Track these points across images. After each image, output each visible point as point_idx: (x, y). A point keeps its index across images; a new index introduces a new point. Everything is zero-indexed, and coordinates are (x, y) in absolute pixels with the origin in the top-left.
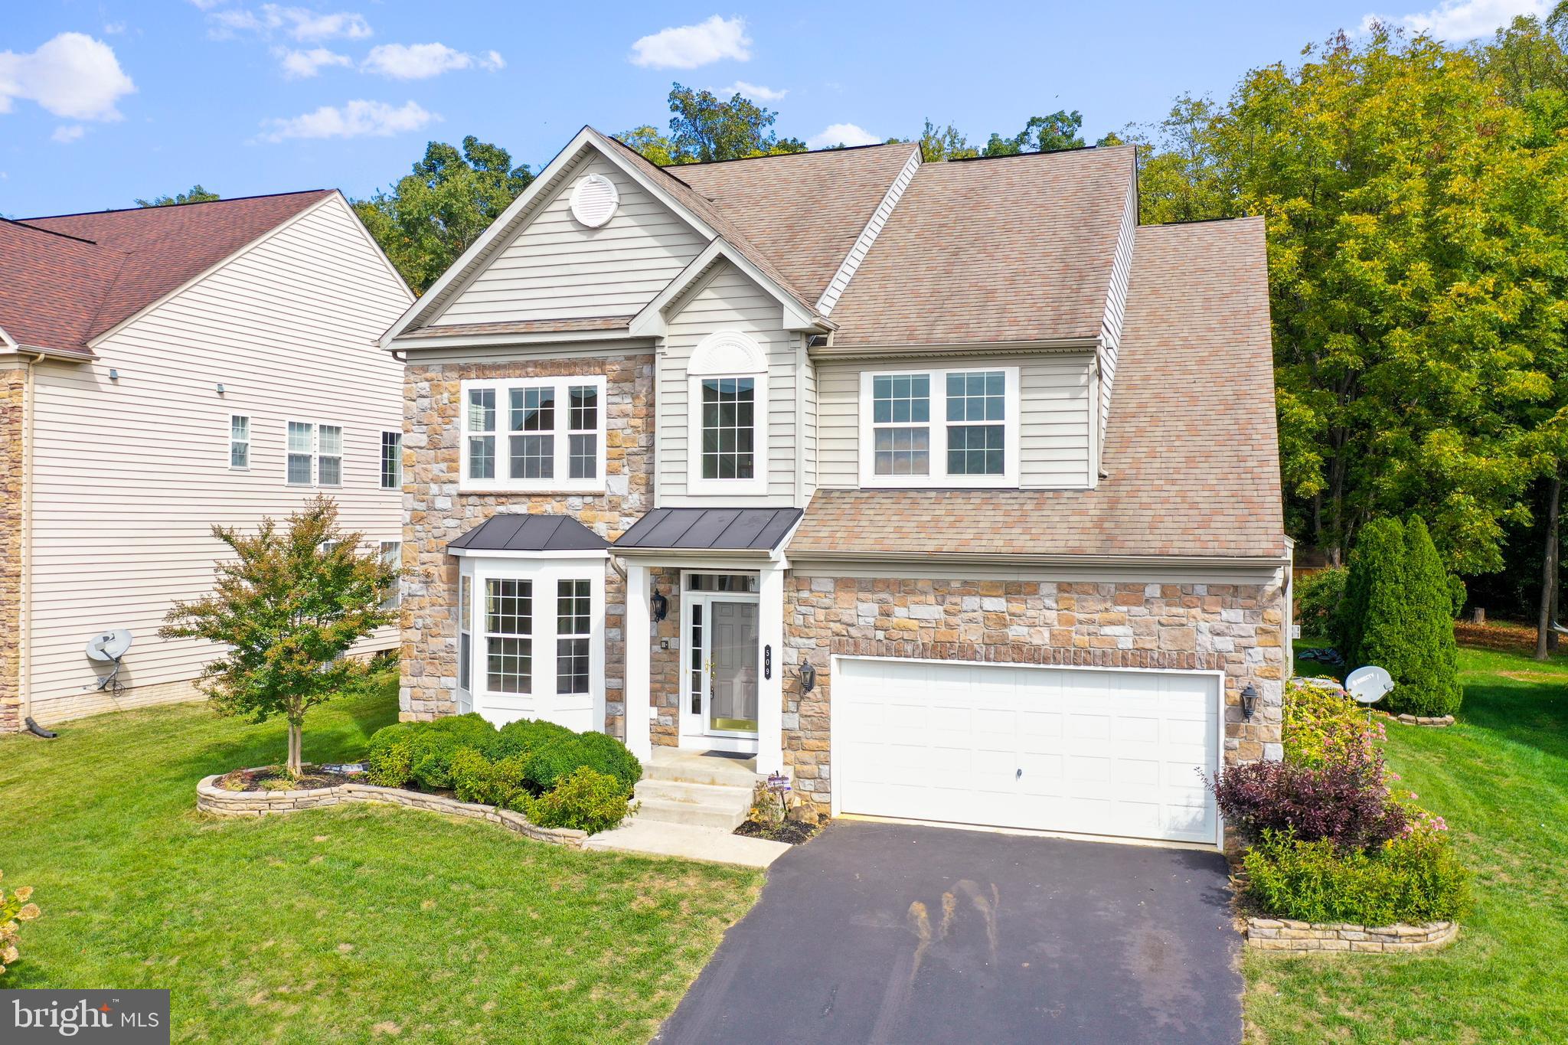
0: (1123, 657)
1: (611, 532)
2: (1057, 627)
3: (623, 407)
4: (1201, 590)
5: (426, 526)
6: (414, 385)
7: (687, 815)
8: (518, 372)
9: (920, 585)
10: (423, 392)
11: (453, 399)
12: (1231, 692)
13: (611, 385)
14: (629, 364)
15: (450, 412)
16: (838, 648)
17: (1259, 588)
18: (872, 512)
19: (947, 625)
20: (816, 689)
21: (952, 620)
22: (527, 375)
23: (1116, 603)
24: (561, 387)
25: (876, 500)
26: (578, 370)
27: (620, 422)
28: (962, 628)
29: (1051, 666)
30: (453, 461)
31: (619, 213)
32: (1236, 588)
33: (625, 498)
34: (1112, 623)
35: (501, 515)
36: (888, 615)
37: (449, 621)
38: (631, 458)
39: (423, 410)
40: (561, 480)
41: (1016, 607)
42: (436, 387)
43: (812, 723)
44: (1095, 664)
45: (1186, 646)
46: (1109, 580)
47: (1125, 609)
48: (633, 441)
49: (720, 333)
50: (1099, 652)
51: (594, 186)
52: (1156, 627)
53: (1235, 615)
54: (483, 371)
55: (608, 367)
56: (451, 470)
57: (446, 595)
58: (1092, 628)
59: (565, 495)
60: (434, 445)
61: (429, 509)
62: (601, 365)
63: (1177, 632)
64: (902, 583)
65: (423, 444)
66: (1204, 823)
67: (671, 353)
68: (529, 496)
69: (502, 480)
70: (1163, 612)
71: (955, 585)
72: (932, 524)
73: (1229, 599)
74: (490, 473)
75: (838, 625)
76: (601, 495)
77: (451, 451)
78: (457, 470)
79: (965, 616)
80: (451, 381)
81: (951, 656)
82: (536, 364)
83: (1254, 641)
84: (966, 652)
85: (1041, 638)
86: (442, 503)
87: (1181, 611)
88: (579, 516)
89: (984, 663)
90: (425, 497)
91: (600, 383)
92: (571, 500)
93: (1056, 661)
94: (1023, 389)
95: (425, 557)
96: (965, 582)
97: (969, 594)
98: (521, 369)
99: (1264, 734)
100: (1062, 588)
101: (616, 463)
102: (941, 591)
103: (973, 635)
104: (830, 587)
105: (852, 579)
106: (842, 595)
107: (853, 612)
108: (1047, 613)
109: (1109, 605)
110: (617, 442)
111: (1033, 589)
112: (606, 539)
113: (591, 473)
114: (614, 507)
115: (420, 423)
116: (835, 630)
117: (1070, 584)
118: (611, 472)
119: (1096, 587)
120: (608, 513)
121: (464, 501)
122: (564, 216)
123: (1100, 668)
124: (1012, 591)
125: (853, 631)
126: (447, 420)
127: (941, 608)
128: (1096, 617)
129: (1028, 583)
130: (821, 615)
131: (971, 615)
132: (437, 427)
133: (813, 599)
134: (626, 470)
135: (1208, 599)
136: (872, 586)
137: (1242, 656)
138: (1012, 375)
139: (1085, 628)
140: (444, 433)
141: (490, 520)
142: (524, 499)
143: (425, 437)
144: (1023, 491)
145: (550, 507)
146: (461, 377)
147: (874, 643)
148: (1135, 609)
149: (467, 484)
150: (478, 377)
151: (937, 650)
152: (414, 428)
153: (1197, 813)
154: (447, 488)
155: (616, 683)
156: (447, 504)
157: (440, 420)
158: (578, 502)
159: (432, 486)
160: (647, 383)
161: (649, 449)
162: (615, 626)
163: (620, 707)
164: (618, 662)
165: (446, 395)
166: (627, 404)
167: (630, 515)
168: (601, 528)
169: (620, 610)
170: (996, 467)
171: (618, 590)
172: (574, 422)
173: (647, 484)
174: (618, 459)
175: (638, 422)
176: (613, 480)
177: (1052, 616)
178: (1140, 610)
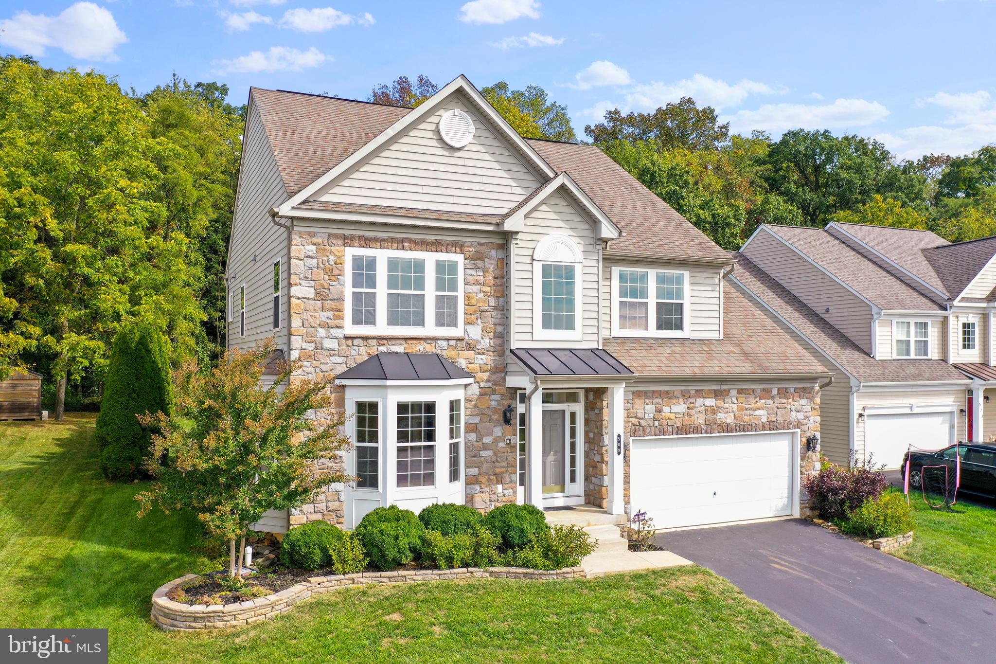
0: (763, 426)
1: (470, 365)
2: (737, 413)
3: (478, 278)
4: (792, 390)
5: (314, 362)
6: (302, 247)
8: (395, 245)
9: (676, 393)
10: (310, 254)
11: (338, 261)
12: (803, 439)
13: (467, 262)
14: (482, 248)
15: (336, 272)
16: (635, 433)
17: (812, 388)
18: (634, 352)
19: (688, 415)
21: (692, 412)
22: (403, 248)
23: (760, 399)
24: (430, 259)
25: (628, 344)
26: (444, 248)
27: (475, 288)
28: (696, 417)
29: (734, 434)
30: (339, 310)
31: (475, 141)
32: (805, 388)
33: (478, 342)
34: (759, 409)
35: (382, 354)
36: (660, 412)
38: (483, 313)
39: (311, 268)
40: (430, 327)
41: (720, 403)
42: (321, 250)
44: (752, 431)
45: (787, 418)
46: (758, 387)
47: (763, 401)
48: (484, 302)
49: (554, 235)
50: (754, 425)
51: (457, 118)
52: (776, 410)
53: (803, 401)
54: (366, 242)
55: (466, 249)
56: (335, 317)
58: (751, 412)
59: (435, 340)
60: (321, 296)
61: (316, 348)
62: (460, 247)
63: (783, 412)
64: (667, 392)
65: (312, 296)
66: (787, 506)
67: (521, 244)
68: (406, 339)
69: (382, 327)
70: (779, 401)
71: (693, 392)
72: (673, 358)
73: (802, 394)
74: (371, 320)
75: (634, 419)
76: (461, 339)
77: (337, 303)
78: (342, 318)
79: (697, 410)
80: (337, 247)
81: (690, 433)
82: (410, 241)
83: (811, 414)
84: (696, 430)
85: (730, 420)
86: (328, 344)
87: (785, 401)
88: (446, 353)
89: (705, 435)
90: (314, 339)
91: (459, 258)
92: (439, 342)
93: (736, 431)
94: (691, 284)
96: (697, 391)
97: (699, 397)
98: (401, 244)
99: (814, 458)
100: (740, 392)
101: (473, 317)
102: (686, 396)
103: (701, 420)
104: (630, 396)
105: (642, 391)
106: (637, 401)
107: (642, 411)
108: (733, 405)
109: (758, 399)
110: (473, 302)
111: (726, 393)
112: (466, 370)
113: (454, 324)
114: (470, 346)
115: (306, 278)
116: (633, 422)
117: (742, 390)
118: (468, 323)
119: (753, 390)
120: (466, 352)
121: (350, 342)
122: (432, 135)
123: (754, 433)
124: (717, 394)
125: (642, 422)
126: (333, 278)
127: (686, 406)
128: (752, 406)
129: (725, 390)
130: (625, 414)
131: (700, 409)
132: (325, 283)
134: (479, 321)
135: (796, 394)
136: (652, 395)
137: (806, 421)
138: (686, 274)
139: (748, 412)
140: (331, 287)
141: (373, 358)
142: (401, 342)
143: (312, 289)
144: (693, 340)
145: (422, 347)
146: (345, 245)
147: (653, 428)
149: (351, 329)
150: (360, 246)
151: (684, 430)
152: (302, 282)
153: (785, 501)
154: (335, 332)
155: (474, 471)
156: (333, 344)
157: (326, 277)
158: (444, 344)
159: (320, 330)
160: (494, 262)
161: (496, 308)
162: (473, 431)
163: (477, 487)
164: (474, 456)
165: (332, 258)
166: (479, 276)
167: (483, 353)
168: (462, 363)
169: (476, 420)
170: (679, 326)
171: (475, 406)
172: (440, 286)
173: (495, 332)
174: (474, 314)
175: (487, 289)
176: (470, 328)
177: (735, 406)
178: (769, 401)
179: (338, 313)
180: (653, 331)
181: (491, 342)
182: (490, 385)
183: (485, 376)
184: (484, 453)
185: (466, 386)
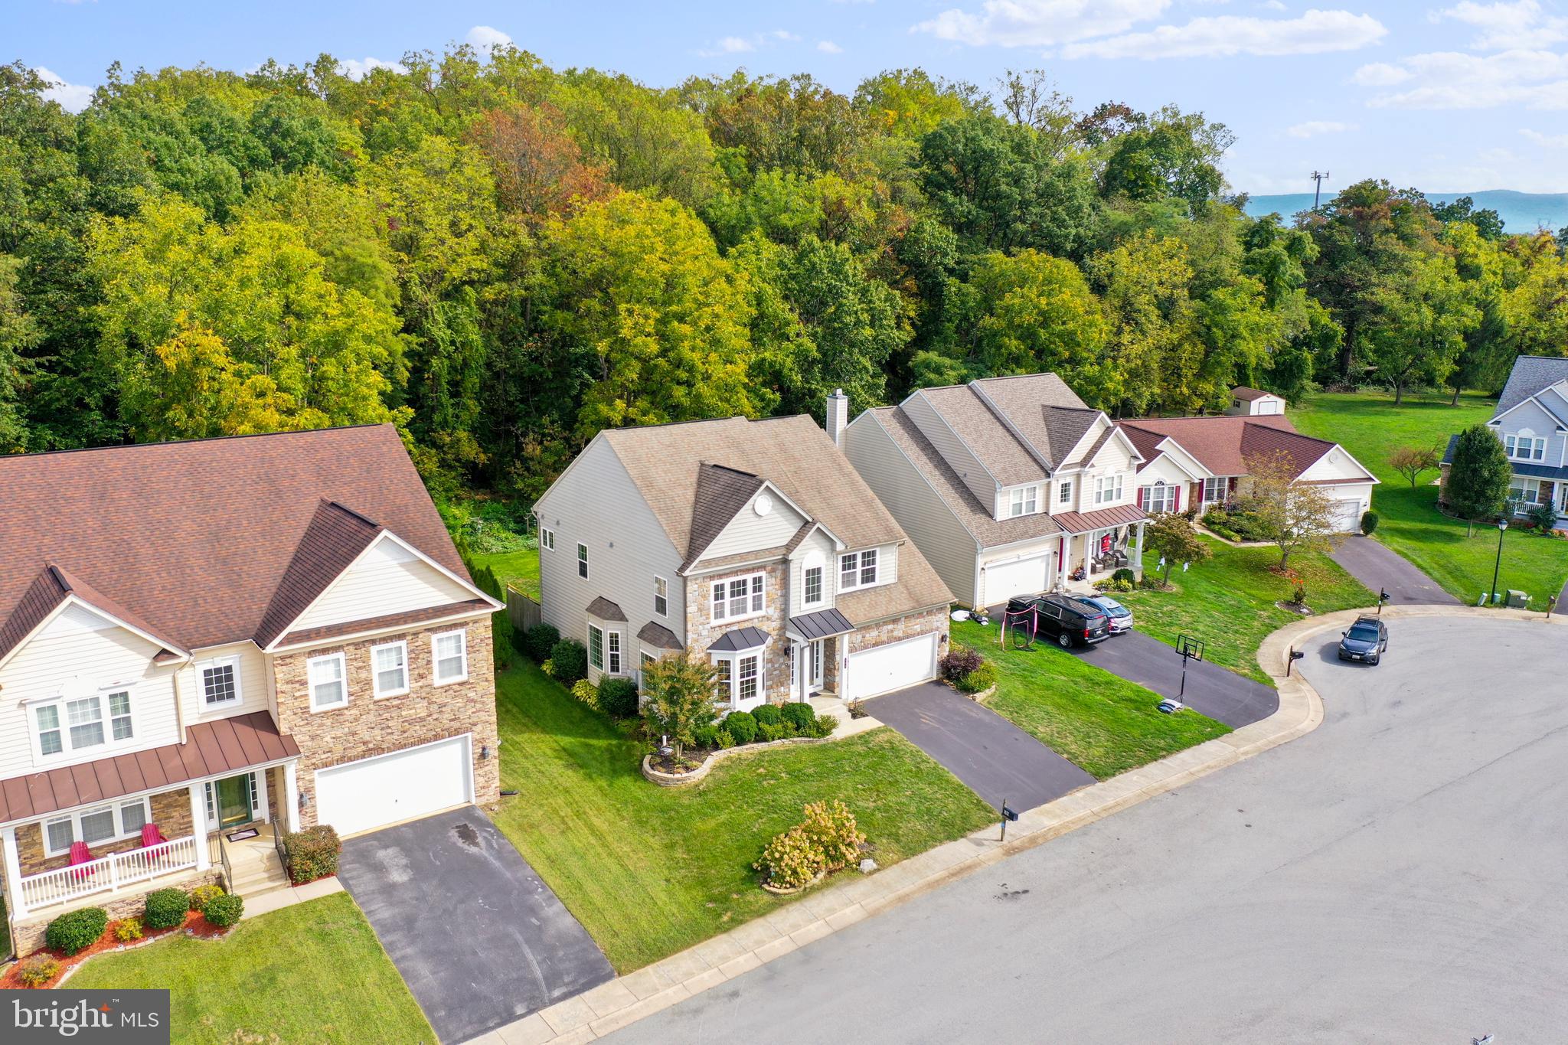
0: (918, 633)
1: (770, 630)
2: (904, 629)
3: (772, 582)
4: (935, 610)
5: (697, 643)
6: (691, 586)
8: (733, 574)
10: (695, 589)
11: (708, 590)
12: (938, 636)
13: (768, 575)
14: (774, 566)
15: (707, 595)
16: (851, 652)
17: (946, 607)
19: (879, 636)
22: (738, 575)
23: (917, 619)
24: (749, 578)
26: (756, 570)
27: (772, 587)
28: (882, 636)
29: (901, 640)
30: (708, 615)
31: (771, 509)
32: (942, 608)
33: (773, 615)
34: (916, 624)
35: (727, 632)
36: (864, 638)
38: (775, 600)
39: (696, 596)
40: (750, 614)
41: (895, 626)
42: (701, 587)
44: (912, 637)
45: (931, 626)
46: (916, 613)
47: (919, 620)
48: (777, 593)
49: (812, 552)
50: (912, 633)
51: (763, 499)
52: (925, 623)
53: (941, 615)
54: (719, 576)
55: (767, 568)
56: (707, 618)
58: (912, 627)
59: (752, 619)
60: (700, 610)
61: (698, 636)
62: (763, 567)
63: (929, 623)
64: (868, 627)
65: (696, 610)
66: (929, 675)
67: (794, 561)
68: (739, 622)
69: (728, 618)
70: (927, 618)
74: (723, 615)
75: (851, 647)
76: (764, 616)
77: (707, 611)
78: (710, 618)
79: (884, 632)
80: (708, 584)
81: (879, 645)
82: (740, 570)
83: (944, 621)
84: (883, 643)
85: (900, 633)
86: (704, 633)
87: (930, 617)
89: (886, 644)
90: (697, 632)
91: (763, 574)
92: (754, 620)
93: (903, 639)
94: (881, 554)
95: (697, 656)
96: (884, 623)
97: (885, 625)
98: (735, 573)
99: (945, 647)
100: (906, 618)
101: (770, 603)
102: (878, 626)
103: (884, 637)
106: (853, 635)
107: (856, 639)
110: (770, 595)
111: (899, 620)
112: (769, 633)
113: (761, 608)
114: (768, 619)
115: (695, 602)
117: (908, 616)
118: (767, 607)
119: (914, 615)
120: (767, 622)
121: (713, 629)
124: (894, 622)
125: (857, 645)
126: (705, 598)
127: (877, 631)
128: (913, 624)
132: (702, 602)
134: (774, 605)
135: (936, 612)
136: (861, 630)
137: (942, 626)
138: (878, 550)
139: (910, 627)
140: (704, 603)
141: (724, 635)
142: (737, 624)
143: (697, 607)
144: (880, 587)
145: (746, 625)
146: (710, 580)
147: (861, 647)
149: (714, 622)
150: (717, 579)
151: (876, 644)
153: (928, 672)
154: (706, 626)
156: (706, 632)
158: (756, 620)
159: (700, 626)
161: (782, 595)
165: (706, 589)
166: (775, 580)
167: (775, 622)
168: (766, 630)
170: (873, 580)
171: (774, 651)
172: (755, 590)
173: (781, 610)
174: (771, 601)
175: (778, 586)
176: (768, 609)
177: (903, 626)
178: (922, 619)
180: (859, 586)
181: (779, 614)
182: (779, 638)
183: (775, 633)
184: (776, 672)
185: (769, 643)
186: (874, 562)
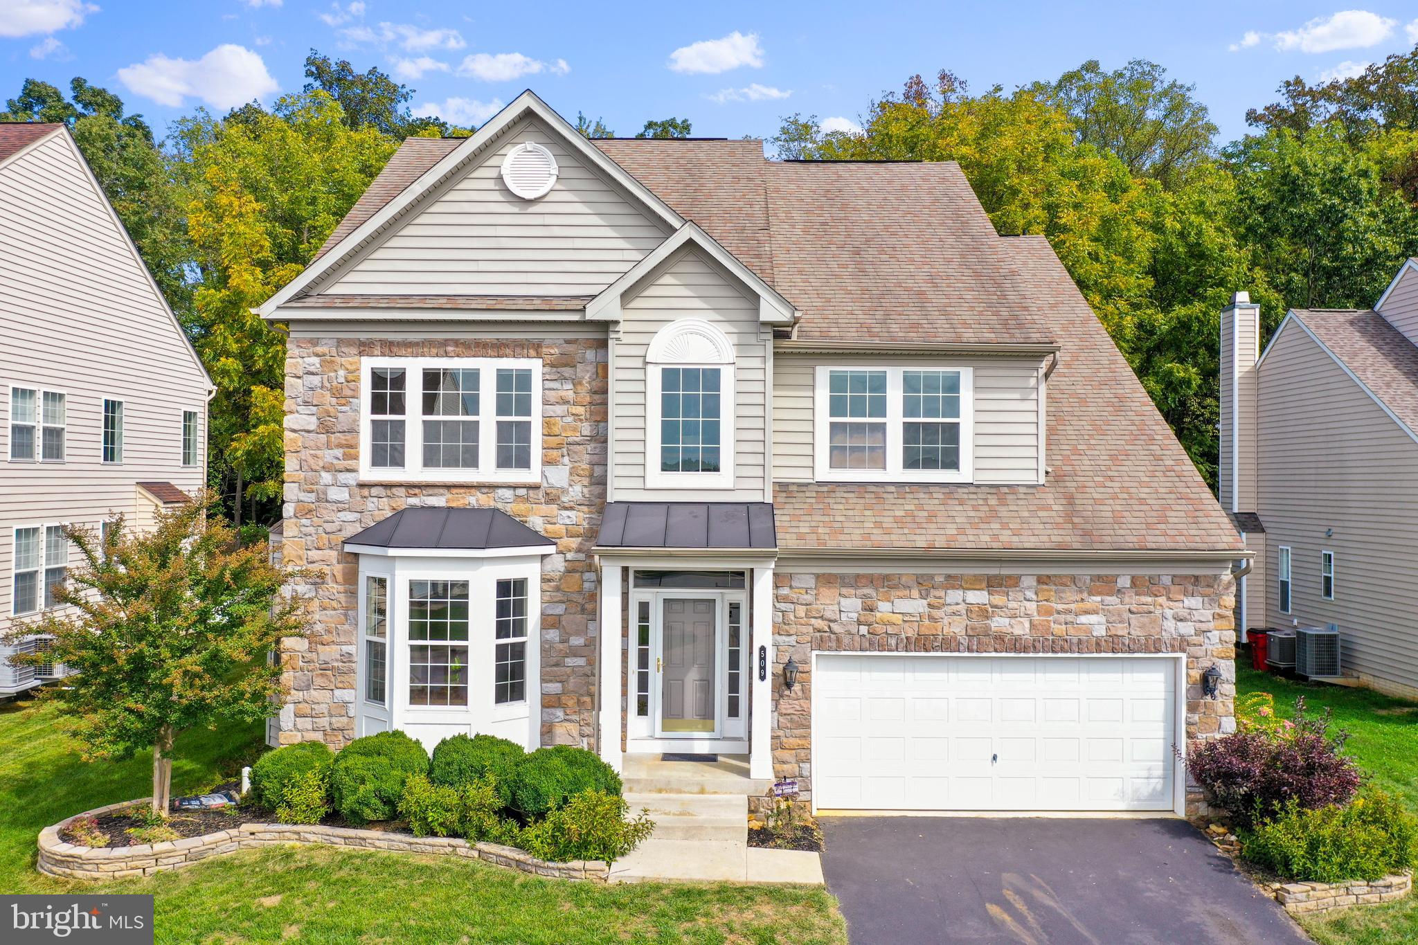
0: (1098, 644)
1: (549, 526)
2: (1036, 618)
3: (563, 393)
4: (1167, 580)
5: (315, 519)
6: (299, 360)
7: (693, 831)
8: (434, 351)
9: (903, 580)
10: (312, 369)
11: (350, 377)
12: (1193, 673)
13: (547, 369)
14: (570, 348)
15: (347, 392)
16: (820, 644)
17: (1215, 578)
18: (841, 507)
19: (931, 618)
20: (797, 687)
21: (936, 613)
22: (446, 355)
23: (1090, 594)
24: (488, 368)
25: (838, 495)
26: (508, 351)
27: (560, 410)
28: (946, 621)
29: (1031, 655)
30: (351, 447)
31: (558, 187)
32: (1197, 578)
33: (564, 491)
34: (1087, 612)
35: (413, 508)
36: (872, 610)
37: (346, 627)
38: (571, 447)
39: (312, 389)
40: (487, 469)
41: (998, 599)
42: (328, 363)
43: (791, 721)
44: (1071, 651)
45: (1153, 632)
46: (1085, 573)
47: (1098, 598)
48: (575, 430)
49: (683, 322)
50: (1075, 640)
51: (529, 155)
52: (1126, 615)
53: (1194, 602)
54: (390, 348)
55: (545, 350)
56: (347, 457)
57: (342, 598)
58: (1069, 618)
59: (494, 489)
60: (325, 428)
61: (318, 500)
62: (536, 349)
63: (1145, 619)
64: (886, 578)
65: (312, 427)
66: (1162, 793)
67: (626, 339)
68: (449, 487)
69: (414, 469)
70: (1132, 600)
71: (939, 579)
72: (909, 519)
73: (1190, 588)
74: (397, 459)
75: (819, 621)
76: (536, 487)
77: (349, 436)
78: (356, 458)
79: (949, 609)
80: (349, 358)
81: (934, 649)
82: (456, 343)
83: (1211, 625)
84: (948, 644)
85: (1022, 629)
86: (335, 494)
87: (1149, 599)
88: (510, 509)
89: (966, 654)
90: (314, 487)
91: (535, 366)
92: (500, 492)
93: (1035, 650)
94: (977, 389)
95: (314, 554)
96: (949, 577)
97: (953, 588)
98: (441, 348)
99: (1220, 709)
100: (1042, 580)
101: (555, 453)
102: (925, 585)
103: (956, 628)
104: (811, 582)
105: (835, 575)
106: (825, 591)
107: (836, 608)
108: (1028, 604)
109: (1085, 595)
110: (556, 430)
111: (1015, 582)
112: (542, 533)
113: (524, 462)
114: (551, 498)
115: (306, 403)
116: (817, 626)
117: (1049, 577)
118: (547, 462)
119: (1074, 579)
120: (544, 506)
121: (365, 492)
122: (491, 185)
123: (1076, 655)
124: (992, 584)
125: (835, 627)
126: (343, 401)
127: (925, 602)
128: (1073, 606)
129: (1009, 577)
130: (801, 611)
131: (955, 608)
132: (331, 409)
133: (794, 596)
134: (566, 460)
135: (1172, 588)
136: (855, 582)
137: (1201, 639)
138: (966, 375)
139: (1062, 618)
140: (340, 415)
141: (399, 514)
142: (441, 491)
143: (314, 419)
144: (978, 486)
145: (474, 500)
146: (361, 354)
147: (857, 638)
148: (1108, 599)
149: (367, 471)
150: (383, 355)
152: (299, 408)
153: (1157, 784)
154: (343, 477)
155: (555, 688)
156: (343, 495)
157: (334, 401)
158: (508, 494)
159: (324, 474)
160: (591, 368)
161: (592, 438)
162: (553, 626)
163: (560, 713)
164: (557, 665)
165: (342, 373)
166: (567, 390)
167: (572, 508)
168: (536, 523)
169: (560, 609)
170: (951, 463)
171: (558, 589)
172: (502, 408)
173: (591, 476)
174: (556, 449)
175: (580, 410)
176: (550, 471)
177: (1032, 607)
178: (1112, 600)
179: (351, 451)
180: (895, 470)
181: (586, 490)
182: (582, 556)
183: (574, 543)
184: (570, 661)
185: (543, 557)
186: (953, 407)
